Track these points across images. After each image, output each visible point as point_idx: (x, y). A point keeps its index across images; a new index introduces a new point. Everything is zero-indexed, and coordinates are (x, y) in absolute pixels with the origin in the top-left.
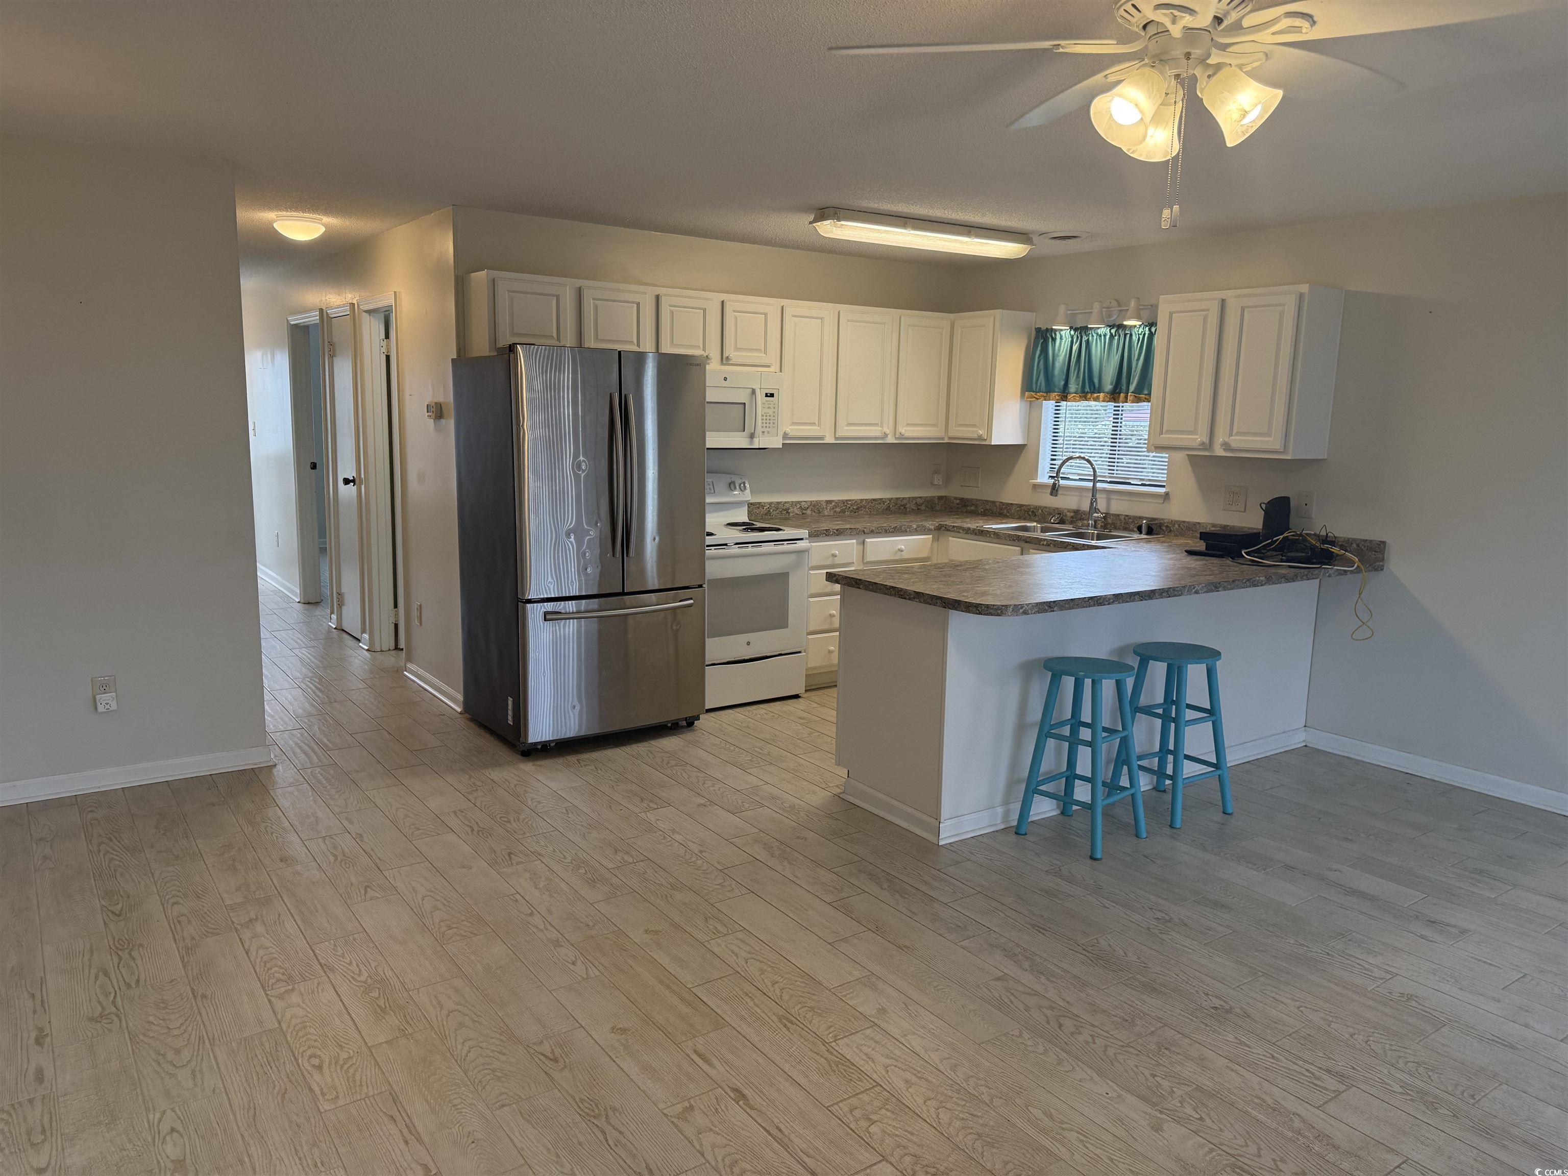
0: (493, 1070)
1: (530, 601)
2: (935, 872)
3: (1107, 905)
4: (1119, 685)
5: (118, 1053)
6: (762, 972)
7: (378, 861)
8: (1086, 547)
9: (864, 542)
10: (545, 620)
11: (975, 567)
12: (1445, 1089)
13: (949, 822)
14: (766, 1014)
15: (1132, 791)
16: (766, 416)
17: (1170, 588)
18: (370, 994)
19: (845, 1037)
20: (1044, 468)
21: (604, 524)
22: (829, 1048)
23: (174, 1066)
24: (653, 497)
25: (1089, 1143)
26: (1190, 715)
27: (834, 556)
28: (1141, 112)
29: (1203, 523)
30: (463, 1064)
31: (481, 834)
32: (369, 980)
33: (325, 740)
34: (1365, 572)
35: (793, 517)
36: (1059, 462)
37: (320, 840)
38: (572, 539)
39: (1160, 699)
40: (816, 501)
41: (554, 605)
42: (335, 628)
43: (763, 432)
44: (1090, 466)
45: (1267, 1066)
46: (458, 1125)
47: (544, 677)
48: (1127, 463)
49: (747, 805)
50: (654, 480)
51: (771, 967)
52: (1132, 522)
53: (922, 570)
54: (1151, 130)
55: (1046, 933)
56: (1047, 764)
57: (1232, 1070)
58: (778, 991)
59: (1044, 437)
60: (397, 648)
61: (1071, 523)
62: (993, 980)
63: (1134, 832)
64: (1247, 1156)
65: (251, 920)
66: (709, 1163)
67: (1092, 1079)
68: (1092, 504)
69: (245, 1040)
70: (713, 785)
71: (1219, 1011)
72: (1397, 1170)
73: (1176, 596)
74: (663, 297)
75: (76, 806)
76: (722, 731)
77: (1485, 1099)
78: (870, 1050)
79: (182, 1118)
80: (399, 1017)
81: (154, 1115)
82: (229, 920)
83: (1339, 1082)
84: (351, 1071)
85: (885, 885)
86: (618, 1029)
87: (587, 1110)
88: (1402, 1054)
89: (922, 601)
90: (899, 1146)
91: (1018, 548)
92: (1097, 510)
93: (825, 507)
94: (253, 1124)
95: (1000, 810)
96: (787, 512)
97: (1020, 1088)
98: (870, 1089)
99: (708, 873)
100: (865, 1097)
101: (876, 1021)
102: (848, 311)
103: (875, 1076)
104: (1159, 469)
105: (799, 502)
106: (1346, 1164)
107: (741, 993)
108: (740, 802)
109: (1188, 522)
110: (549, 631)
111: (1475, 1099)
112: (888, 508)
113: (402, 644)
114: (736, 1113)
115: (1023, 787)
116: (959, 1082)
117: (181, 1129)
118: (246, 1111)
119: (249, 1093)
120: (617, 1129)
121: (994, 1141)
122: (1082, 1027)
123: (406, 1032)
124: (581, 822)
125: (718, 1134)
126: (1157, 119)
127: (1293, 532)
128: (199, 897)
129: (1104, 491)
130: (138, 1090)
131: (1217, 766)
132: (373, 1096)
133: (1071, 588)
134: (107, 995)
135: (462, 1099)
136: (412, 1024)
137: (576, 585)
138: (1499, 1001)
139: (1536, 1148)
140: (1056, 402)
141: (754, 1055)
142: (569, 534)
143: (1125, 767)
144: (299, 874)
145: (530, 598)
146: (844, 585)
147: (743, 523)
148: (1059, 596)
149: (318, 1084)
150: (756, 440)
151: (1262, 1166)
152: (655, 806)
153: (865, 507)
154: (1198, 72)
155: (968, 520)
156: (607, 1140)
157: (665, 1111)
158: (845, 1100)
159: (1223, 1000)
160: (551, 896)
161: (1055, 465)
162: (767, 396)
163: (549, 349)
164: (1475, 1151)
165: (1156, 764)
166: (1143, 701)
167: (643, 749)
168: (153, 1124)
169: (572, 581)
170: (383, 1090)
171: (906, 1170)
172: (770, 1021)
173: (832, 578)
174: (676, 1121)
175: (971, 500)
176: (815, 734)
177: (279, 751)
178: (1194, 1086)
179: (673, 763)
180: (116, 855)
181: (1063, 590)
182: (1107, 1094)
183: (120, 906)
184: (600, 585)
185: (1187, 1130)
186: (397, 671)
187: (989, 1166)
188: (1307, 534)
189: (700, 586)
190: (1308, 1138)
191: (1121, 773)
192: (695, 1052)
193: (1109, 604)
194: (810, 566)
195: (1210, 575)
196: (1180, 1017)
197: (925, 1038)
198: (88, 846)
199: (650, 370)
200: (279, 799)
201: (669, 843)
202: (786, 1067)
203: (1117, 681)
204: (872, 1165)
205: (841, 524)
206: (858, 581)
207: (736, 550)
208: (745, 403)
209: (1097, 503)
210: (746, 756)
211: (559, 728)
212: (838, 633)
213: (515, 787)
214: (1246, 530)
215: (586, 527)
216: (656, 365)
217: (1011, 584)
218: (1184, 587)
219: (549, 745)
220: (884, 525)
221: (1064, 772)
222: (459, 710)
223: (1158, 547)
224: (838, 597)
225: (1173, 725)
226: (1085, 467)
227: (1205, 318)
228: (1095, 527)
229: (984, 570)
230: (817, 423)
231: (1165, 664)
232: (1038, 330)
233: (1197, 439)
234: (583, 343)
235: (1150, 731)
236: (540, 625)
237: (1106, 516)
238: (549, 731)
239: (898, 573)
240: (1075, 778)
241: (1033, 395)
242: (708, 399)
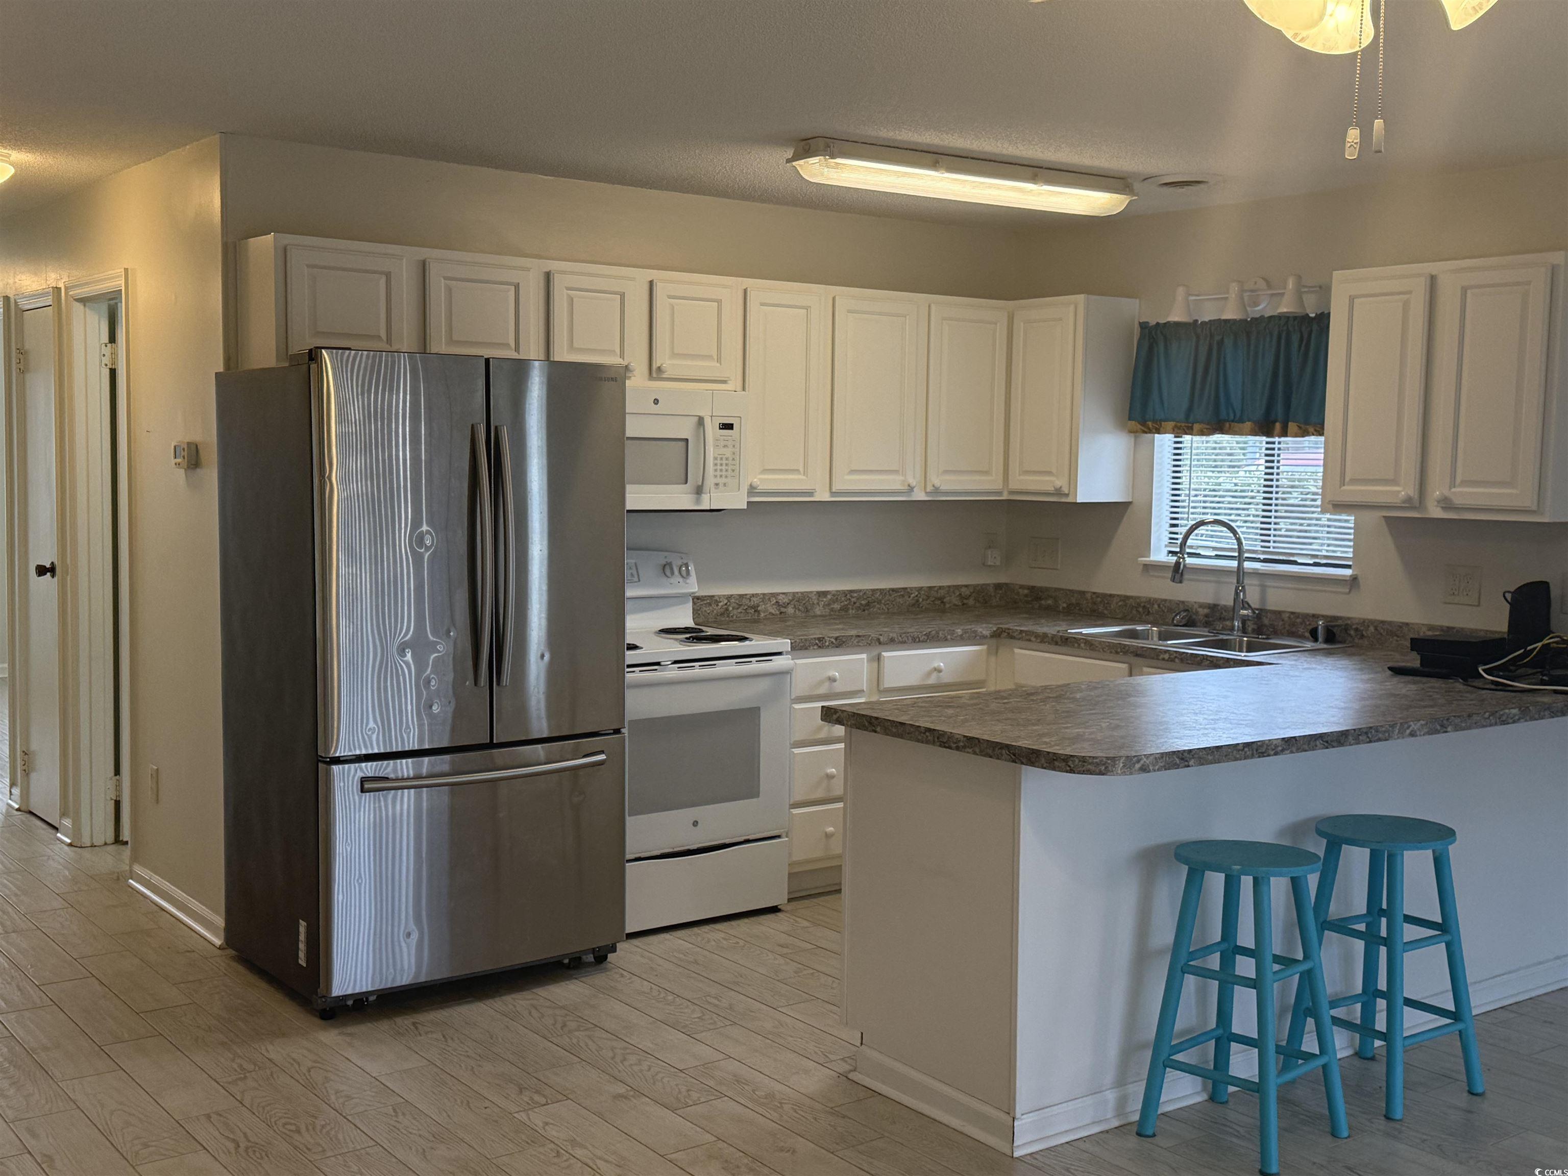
1: (338, 761)
4: (1297, 885)
8: (1232, 663)
9: (879, 658)
10: (363, 790)
11: (1060, 696)
13: (1028, 1118)
15: (1323, 1059)
16: (721, 459)
17: (1371, 728)
20: (1159, 540)
21: (460, 632)
24: (540, 588)
26: (1411, 932)
27: (832, 680)
29: (1413, 624)
31: (251, 1154)
35: (766, 618)
36: (1184, 530)
38: (409, 659)
39: (1360, 906)
40: (802, 593)
41: (377, 766)
42: (18, 810)
43: (717, 484)
44: (1231, 535)
47: (360, 885)
48: (1287, 530)
49: (695, 1095)
52: (1301, 623)
53: (975, 701)
54: (1331, 7)
56: (1185, 1019)
59: (1158, 491)
60: (118, 841)
61: (1207, 624)
63: (1328, 1129)
68: (1237, 594)
70: (639, 1062)
73: (1379, 740)
74: (556, 275)
76: (652, 968)
89: (977, 750)
91: (1124, 666)
92: (1246, 605)
93: (815, 602)
95: (1111, 1096)
96: (755, 611)
102: (846, 296)
104: (1336, 539)
105: (774, 595)
108: (684, 1089)
109: (1390, 623)
110: (369, 810)
112: (916, 603)
113: (126, 835)
115: (1148, 1054)
124: (419, 1129)
127: (1558, 637)
129: (1256, 573)
131: (1455, 1016)
137: (414, 733)
140: (1175, 437)
142: (403, 650)
143: (1310, 1022)
145: (337, 755)
146: (851, 727)
147: (686, 628)
148: (1196, 741)
150: (705, 497)
152: (543, 1101)
153: (879, 602)
155: (1043, 621)
161: (1177, 533)
162: (722, 427)
163: (374, 357)
165: (1359, 1014)
166: (1335, 910)
167: (521, 1002)
169: (408, 727)
173: (830, 715)
175: (1047, 589)
176: (805, 972)
179: (572, 1025)
181: (1202, 731)
184: (453, 730)
186: (118, 879)
189: (617, 731)
191: (1303, 1031)
193: (1276, 754)
194: (794, 697)
195: (1432, 706)
199: (536, 387)
201: (567, 1163)
203: (1292, 878)
205: (842, 629)
206: (873, 720)
207: (673, 673)
208: (687, 440)
209: (1245, 594)
210: (693, 1011)
211: (384, 970)
212: (841, 805)
213: (309, 1071)
214: (1482, 634)
215: (431, 638)
216: (545, 380)
217: (1117, 722)
218: (1393, 726)
219: (367, 999)
220: (910, 630)
221: (1213, 1030)
222: (218, 942)
223: (1343, 662)
224: (842, 745)
225: (1383, 950)
226: (1226, 537)
227: (1406, 306)
228: (1244, 630)
229: (1074, 700)
230: (801, 470)
231: (1367, 851)
232: (1143, 326)
233: (1399, 492)
234: (428, 347)
235: (1347, 959)
236: (354, 800)
237: (1260, 614)
238: (367, 976)
239: (936, 707)
240: (1230, 1040)
241: (1140, 426)
242: (629, 433)
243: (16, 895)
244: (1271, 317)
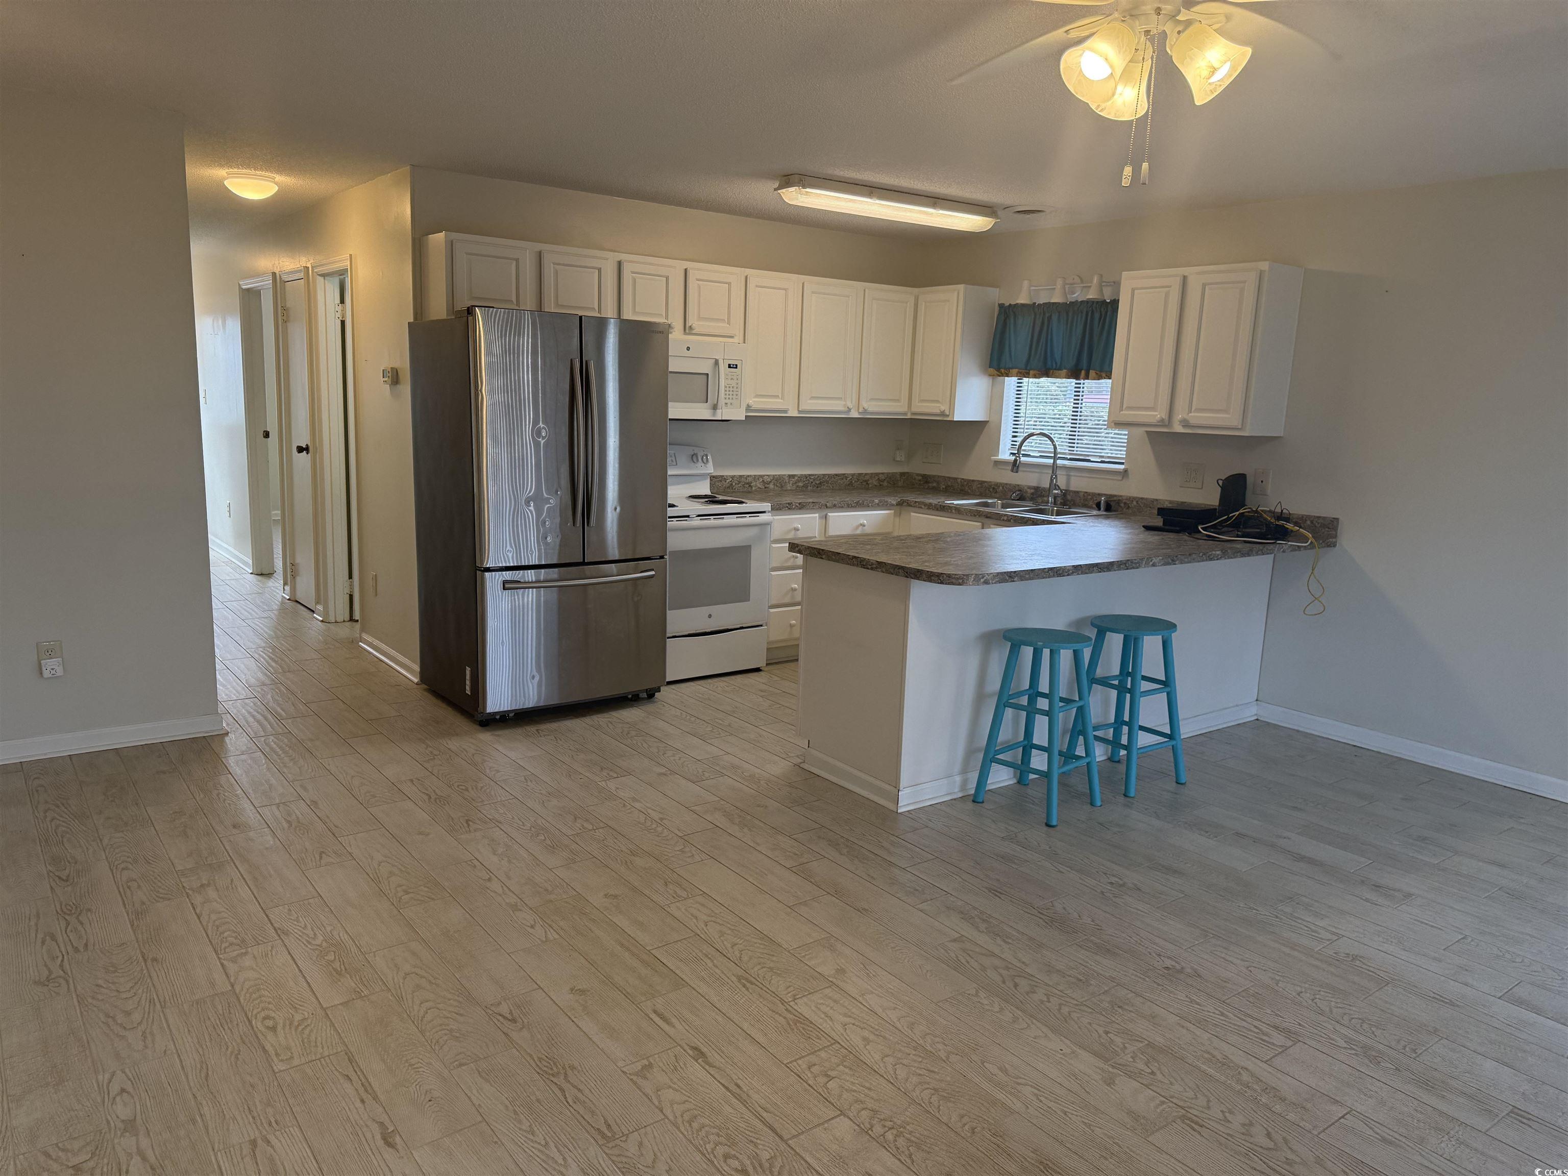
0: (451, 1031)
1: (488, 570)
2: (893, 838)
3: (1061, 869)
4: (1077, 655)
5: (65, 1016)
6: (722, 934)
7: (333, 828)
8: (1045, 522)
9: (826, 517)
10: (504, 589)
11: (937, 540)
12: (1387, 1044)
13: (907, 791)
14: (725, 975)
15: (1088, 760)
16: (729, 388)
17: (1128, 560)
18: (325, 958)
19: (804, 996)
20: (1005, 445)
21: (564, 492)
22: (788, 1007)
23: (125, 1028)
24: (614, 466)
25: (1043, 1096)
26: (1145, 686)
27: (797, 529)
28: (1111, 66)
29: (1161, 500)
30: (420, 1025)
31: (438, 802)
32: (324, 944)
33: (279, 709)
34: (1319, 548)
35: (756, 491)
36: (1020, 439)
37: (274, 807)
38: (532, 508)
39: (1116, 671)
40: (779, 475)
41: (512, 574)
42: (289, 600)
43: (726, 404)
44: (1051, 443)
45: (1217, 1023)
46: (415, 1084)
47: (503, 646)
48: (1087, 440)
49: (707, 775)
50: (615, 450)
51: (730, 929)
52: (1091, 499)
53: (884, 542)
54: (1120, 88)
55: (1003, 897)
56: (1005, 734)
57: (1183, 1027)
58: (737, 953)
59: (1006, 414)
60: (352, 619)
61: (1032, 499)
62: (951, 941)
63: (1089, 801)
64: (1196, 1107)
65: (202, 886)
66: (668, 1119)
67: (1046, 1036)
68: (1052, 480)
69: (197, 1003)
70: (674, 755)
71: (1171, 971)
72: (1342, 1120)
73: (1133, 568)
74: (624, 263)
75: (21, 773)
76: (683, 702)
77: (1426, 1052)
78: (828, 1008)
79: (132, 1079)
80: (355, 980)
81: (103, 1075)
82: (180, 885)
83: (1286, 1037)
84: (307, 1032)
85: (845, 851)
86: (576, 990)
87: (545, 1069)
88: (1347, 1011)
89: (884, 570)
90: (856, 1101)
91: (979, 524)
92: (1057, 487)
93: (787, 481)
94: (206, 1085)
95: (958, 779)
96: (750, 486)
97: (976, 1045)
98: (828, 1046)
99: (667, 840)
100: (823, 1054)
101: (834, 980)
102: (812, 282)
103: (833, 1034)
104: (1119, 446)
105: (762, 476)
106: (1291, 1114)
107: (700, 954)
108: (700, 771)
109: (1147, 499)
110: (508, 601)
111: (1416, 1053)
112: (851, 484)
113: (357, 616)
114: (695, 1070)
115: (981, 756)
116: (916, 1039)
117: (131, 1090)
118: (198, 1071)
119: (201, 1053)
120: (574, 1087)
121: (950, 1096)
122: (1036, 986)
123: (362, 994)
124: (540, 790)
125: (677, 1090)
126: (1126, 76)
127: (1249, 508)
128: (149, 863)
129: (1064, 467)
130: (87, 1052)
131: (1171, 737)
132: (329, 1056)
133: (1031, 560)
134: (54, 959)
135: (419, 1058)
136: (369, 986)
137: (535, 555)
138: (1440, 961)
139: (1473, 1098)
140: (1018, 379)
141: (713, 1014)
142: (529, 502)
143: (1081, 738)
144: (252, 840)
145: (488, 566)
146: (807, 555)
147: (706, 495)
149: (272, 1045)
150: (719, 411)
151: (1210, 1117)
152: (615, 775)
153: (827, 482)
154: (1168, 28)
155: (930, 496)
156: (566, 1098)
157: (624, 1069)
158: (803, 1057)
159: (1175, 961)
160: (509, 862)
161: (1016, 442)
162: (730, 366)
163: (509, 312)
164: (1416, 1102)
165: (1111, 735)
166: (1100, 672)
168: (103, 1085)
169: (531, 550)
170: (339, 1050)
171: (863, 1124)
172: (729, 981)
173: (794, 547)
174: (635, 1078)
175: (933, 476)
176: (775, 706)
177: (232, 720)
178: (1146, 1042)
179: (633, 733)
180: (63, 822)
181: (1023, 561)
182: (1061, 1050)
183: (67, 871)
184: (560, 554)
185: (1139, 1084)
186: (353, 641)
187: (945, 1119)
188: (1262, 511)
189: (662, 557)
190: (1255, 1091)
191: (1077, 743)
192: (655, 1012)
193: (1068, 575)
194: (772, 540)
195: (1168, 549)
196: (1133, 977)
197: (882, 997)
198: (33, 813)
199: (612, 336)
200: (232, 767)
201: (629, 811)
202: (745, 1026)
203: (1074, 650)
204: (830, 1120)
205: (804, 498)
206: (821, 551)
207: (697, 522)
208: (708, 374)
209: (1056, 481)
210: (707, 727)
211: (518, 698)
212: (799, 607)
213: (473, 755)
214: (1203, 506)
215: (545, 495)
216: (618, 332)
217: (972, 555)
218: (1142, 560)
219: (508, 715)
220: (846, 500)
221: (1022, 741)
222: (416, 680)
223: (1116, 523)
224: (801, 571)
225: (1128, 696)
226: (1046, 444)
227: (1167, 295)
228: (1055, 503)
229: (945, 542)
230: (780, 396)
231: (1122, 636)
232: (1001, 306)
233: (1156, 415)
234: (543, 308)
235: (1106, 702)
236: (499, 594)
237: (1065, 493)
238: (508, 701)
239: (860, 544)
240: (1032, 748)
241: (996, 372)
242: (670, 370)
243: (289, 650)
244: (1082, 301)
